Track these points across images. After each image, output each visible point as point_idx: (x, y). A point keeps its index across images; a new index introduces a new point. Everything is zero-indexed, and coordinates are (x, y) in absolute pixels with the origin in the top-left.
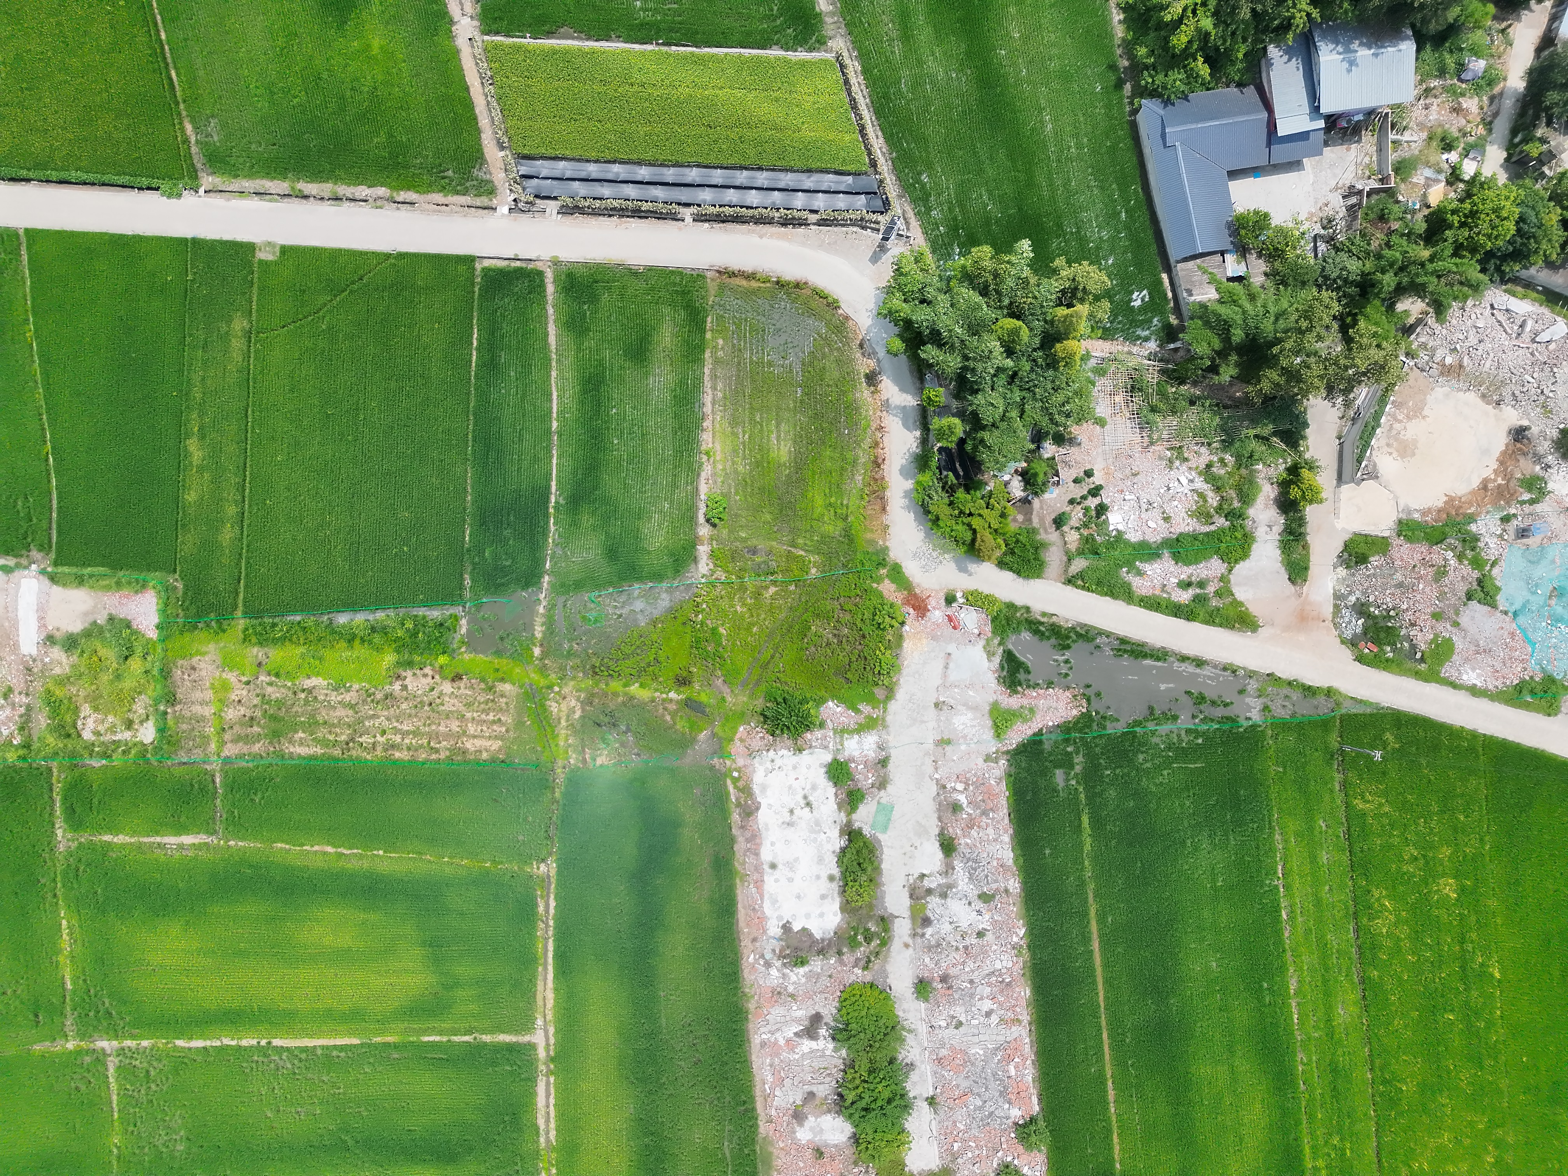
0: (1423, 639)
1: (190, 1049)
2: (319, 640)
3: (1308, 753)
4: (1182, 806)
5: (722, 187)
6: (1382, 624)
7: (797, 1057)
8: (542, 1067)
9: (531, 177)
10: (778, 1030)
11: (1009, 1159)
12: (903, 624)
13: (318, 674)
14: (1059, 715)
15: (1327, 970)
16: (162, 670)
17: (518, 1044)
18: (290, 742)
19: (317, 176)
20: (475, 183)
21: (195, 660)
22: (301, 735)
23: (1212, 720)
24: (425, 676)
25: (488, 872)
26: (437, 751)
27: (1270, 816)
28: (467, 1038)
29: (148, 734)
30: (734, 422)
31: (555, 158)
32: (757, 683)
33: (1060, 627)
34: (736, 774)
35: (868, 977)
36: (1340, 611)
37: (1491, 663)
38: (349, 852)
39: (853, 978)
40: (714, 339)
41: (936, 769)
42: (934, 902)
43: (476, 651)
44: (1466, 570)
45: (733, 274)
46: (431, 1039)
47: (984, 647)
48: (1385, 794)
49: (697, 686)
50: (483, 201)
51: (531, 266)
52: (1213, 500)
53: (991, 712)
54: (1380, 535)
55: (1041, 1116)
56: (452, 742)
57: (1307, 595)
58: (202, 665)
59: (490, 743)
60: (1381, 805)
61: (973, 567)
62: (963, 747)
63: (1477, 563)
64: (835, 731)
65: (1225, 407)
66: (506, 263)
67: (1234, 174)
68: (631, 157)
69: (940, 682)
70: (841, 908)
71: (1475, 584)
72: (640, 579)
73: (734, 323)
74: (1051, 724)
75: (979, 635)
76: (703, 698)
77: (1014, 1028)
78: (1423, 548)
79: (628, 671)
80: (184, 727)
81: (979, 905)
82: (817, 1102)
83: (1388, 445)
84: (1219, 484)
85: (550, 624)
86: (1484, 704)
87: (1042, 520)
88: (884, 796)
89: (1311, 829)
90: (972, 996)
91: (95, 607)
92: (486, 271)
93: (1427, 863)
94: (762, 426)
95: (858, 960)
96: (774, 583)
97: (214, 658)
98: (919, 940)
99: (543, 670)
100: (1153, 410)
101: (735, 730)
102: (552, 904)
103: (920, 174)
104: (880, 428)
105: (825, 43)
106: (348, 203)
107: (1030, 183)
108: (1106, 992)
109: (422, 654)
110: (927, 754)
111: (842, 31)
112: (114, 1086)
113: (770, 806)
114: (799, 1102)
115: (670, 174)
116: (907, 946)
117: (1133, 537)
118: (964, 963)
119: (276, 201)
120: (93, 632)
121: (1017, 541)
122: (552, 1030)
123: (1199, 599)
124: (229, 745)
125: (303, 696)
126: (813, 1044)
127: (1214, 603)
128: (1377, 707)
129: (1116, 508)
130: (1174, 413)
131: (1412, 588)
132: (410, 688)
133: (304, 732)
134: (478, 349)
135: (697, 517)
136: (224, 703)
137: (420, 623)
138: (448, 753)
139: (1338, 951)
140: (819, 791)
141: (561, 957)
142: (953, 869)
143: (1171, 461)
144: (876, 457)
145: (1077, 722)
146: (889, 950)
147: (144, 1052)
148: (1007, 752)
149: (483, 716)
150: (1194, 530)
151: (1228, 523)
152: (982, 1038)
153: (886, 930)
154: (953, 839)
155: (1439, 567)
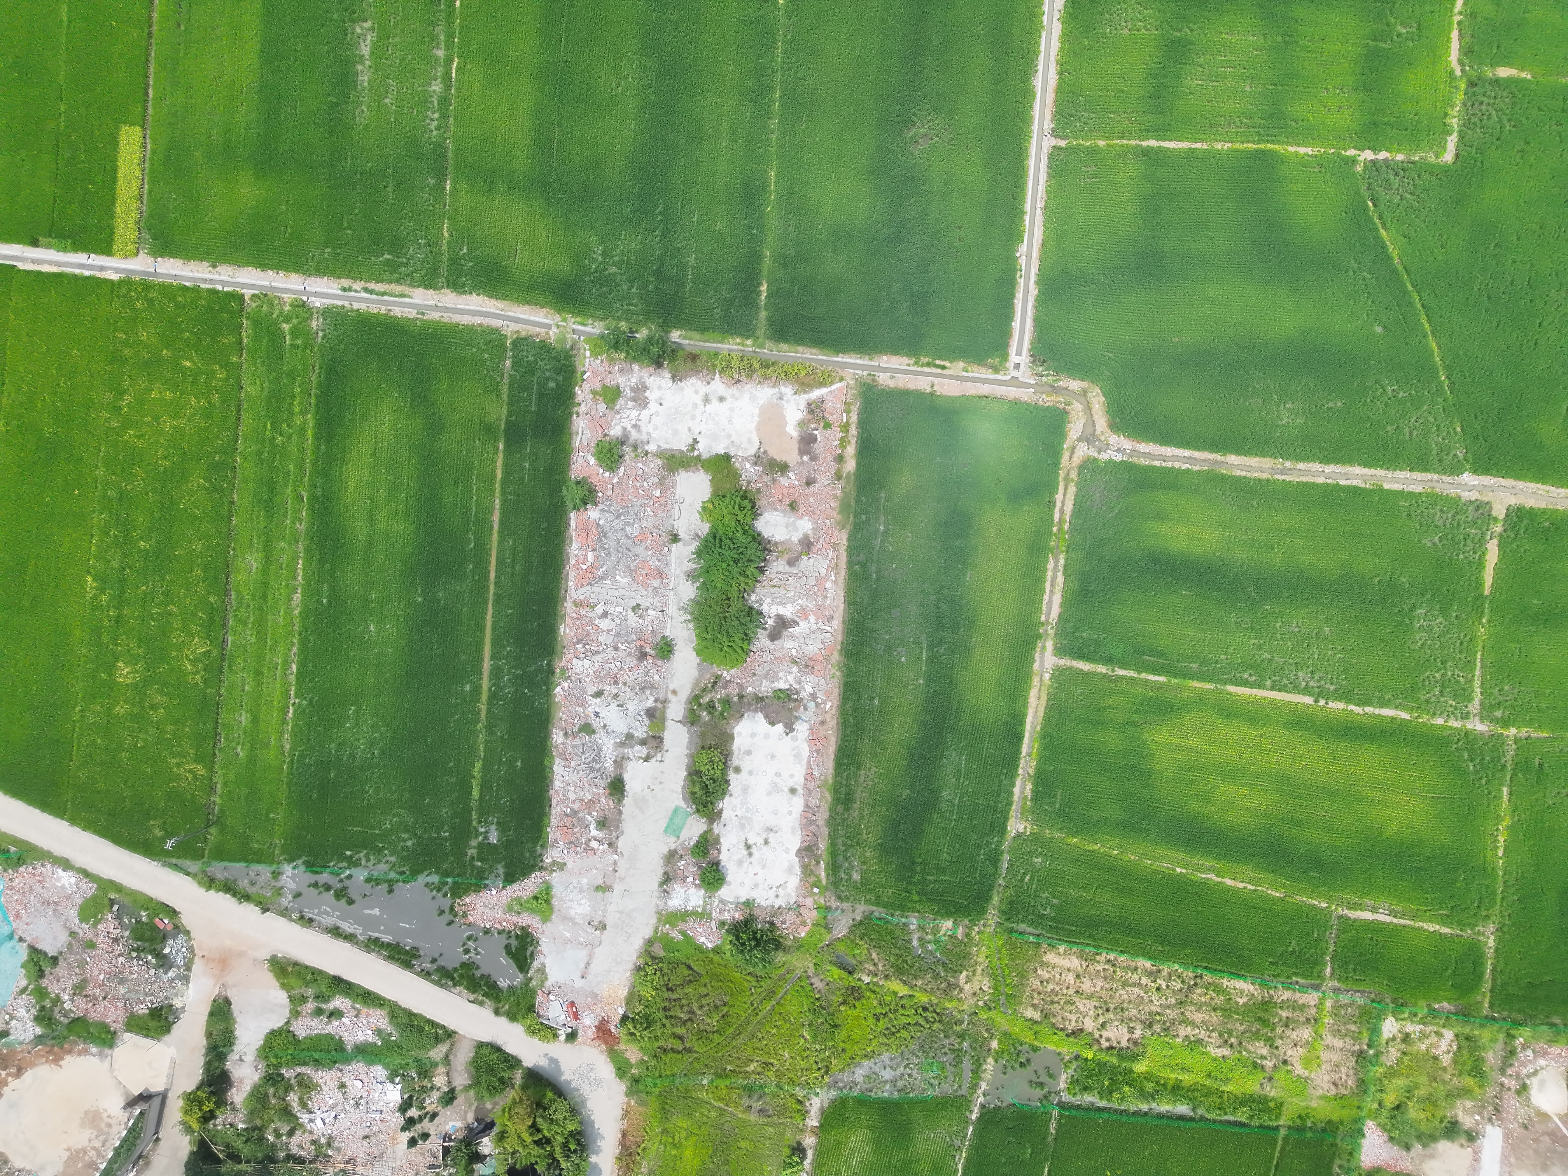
0: (109, 925)
1: (1397, 708)
2: (1208, 1093)
3: (242, 826)
4: (377, 790)
6: (147, 944)
7: (800, 601)
8: (1051, 632)
10: (814, 632)
11: (607, 474)
12: (624, 1019)
13: (1215, 1059)
14: (484, 900)
15: (261, 609)
16: (1365, 1092)
17: (1073, 658)
18: (1253, 995)
21: (1333, 1091)
22: (1241, 1001)
23: (332, 871)
24: (1108, 1040)
25: (1076, 833)
26: (1108, 961)
27: (291, 768)
28: (1121, 672)
29: (1389, 1027)
32: (780, 978)
33: (468, 988)
34: (816, 890)
35: (717, 669)
36: (185, 964)
37: (45, 891)
38: (1209, 876)
39: (733, 671)
41: (615, 863)
42: (640, 733)
44: (54, 989)
46: (1156, 678)
47: (546, 979)
48: (171, 776)
49: (841, 984)
53: (551, 910)
54: (133, 1035)
55: (569, 509)
56: (1092, 968)
57: (215, 986)
58: (1326, 1086)
59: (1055, 962)
60: (178, 765)
61: (543, 1063)
62: (585, 881)
63: (41, 993)
64: (709, 917)
69: (597, 950)
70: (733, 739)
71: (47, 973)
74: (494, 892)
75: (550, 993)
76: (836, 972)
77: (582, 597)
78: (94, 1016)
79: (907, 1012)
80: (1353, 1027)
81: (596, 723)
82: (786, 556)
83: (109, 1126)
84: (285, 1114)
85: (978, 1067)
86: (59, 850)
87: (467, 1101)
88: (672, 843)
89: (253, 749)
90: (618, 634)
91: (1422, 1162)
93: (141, 701)
95: (725, 687)
96: (746, 1076)
97: (1313, 1092)
98: (661, 696)
99: (991, 1026)
101: (810, 935)
102: (1016, 790)
109: (1107, 1063)
110: (622, 879)
112: (1477, 683)
113: (787, 851)
114: (804, 558)
116: (674, 692)
117: (380, 1071)
118: (621, 669)
120: (1427, 1138)
122: (1036, 666)
123: (324, 997)
124: (1313, 1003)
125: (1233, 1040)
126: (782, 611)
127: (310, 992)
128: (166, 864)
129: (392, 1105)
131: (110, 976)
132: (1126, 1030)
133: (1237, 1003)
135: (814, 1155)
136: (1311, 1046)
137: (1105, 1093)
138: (1098, 958)
139: (246, 623)
140: (736, 858)
141: (1017, 738)
142: (615, 762)
143: (329, 1145)
145: (466, 892)
146: (692, 692)
147: (1442, 713)
148: (541, 869)
149: (1057, 989)
150: (317, 1070)
151: (283, 1071)
152: (615, 593)
153: (692, 711)
154: (610, 794)
155: (80, 994)
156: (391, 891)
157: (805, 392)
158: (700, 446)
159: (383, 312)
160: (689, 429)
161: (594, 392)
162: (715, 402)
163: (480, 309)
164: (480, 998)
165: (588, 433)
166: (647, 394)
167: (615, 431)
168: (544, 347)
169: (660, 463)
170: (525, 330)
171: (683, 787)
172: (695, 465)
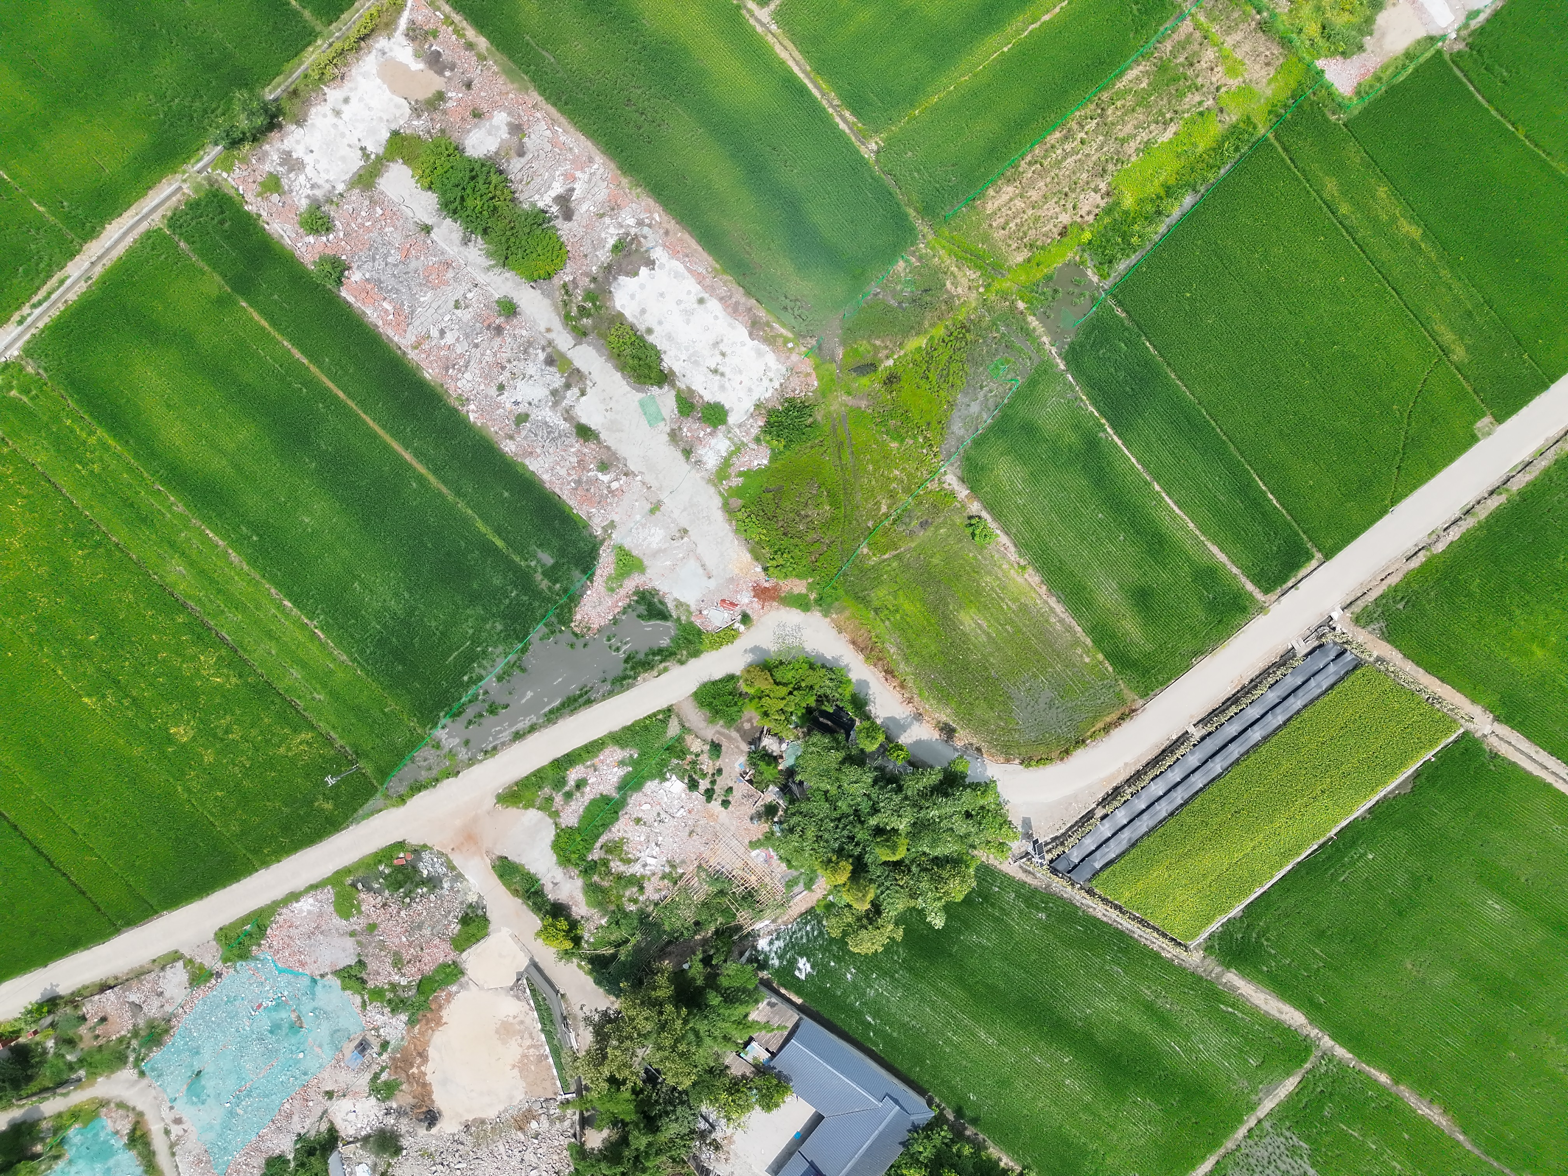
0: (368, 902)
2: (1192, 170)
3: (377, 740)
4: (436, 618)
5: (1188, 776)
6: (408, 885)
7: (557, 173)
9: (1338, 656)
10: (590, 180)
11: (331, 237)
12: (765, 569)
13: (1171, 142)
14: (588, 604)
15: (219, 591)
16: (1290, 42)
18: (1147, 71)
19: (1496, 517)
20: (1376, 615)
21: (1272, 72)
22: (1144, 85)
23: (470, 701)
24: (1089, 213)
25: (912, 106)
26: (1030, 164)
27: (363, 668)
30: (1024, 608)
31: (1332, 687)
32: (834, 428)
33: (646, 671)
34: (790, 345)
35: (557, 281)
36: (448, 868)
37: (301, 928)
38: (1030, 28)
39: (568, 270)
40: (1094, 658)
41: (644, 483)
42: (558, 381)
43: (1067, 265)
44: (381, 982)
45: (1122, 718)
47: (688, 606)
48: (293, 761)
49: (877, 386)
50: (1357, 608)
51: (1279, 591)
52: (616, 866)
53: (641, 562)
54: (468, 951)
55: (335, 290)
56: (1024, 180)
57: (483, 859)
58: (1263, 73)
59: (996, 205)
60: (289, 749)
61: (749, 658)
62: (638, 517)
63: (378, 994)
64: (744, 444)
65: (670, 943)
66: (1300, 576)
67: (817, 1119)
68: (1276, 737)
69: (698, 552)
70: (623, 315)
71: (365, 977)
72: (990, 429)
73: (1089, 683)
74: (589, 592)
75: (700, 612)
76: (865, 381)
77: (414, 339)
78: (428, 969)
79: (940, 350)
80: (1236, 15)
81: (522, 409)
83: (522, 1022)
84: (623, 882)
85: (1027, 333)
86: (278, 893)
87: (729, 738)
88: (664, 428)
89: (324, 685)
90: (467, 336)
91: (1381, 47)
92: (1309, 557)
93: (215, 736)
94: (1000, 624)
95: (576, 286)
96: (887, 515)
97: (1259, 86)
98: (543, 342)
99: (1004, 296)
100: (722, 893)
101: (820, 378)
102: (842, 126)
103: (1048, 916)
104: (910, 701)
105: (1205, 950)
106: (1457, 516)
107: (960, 981)
108: (368, 428)
109: (1105, 228)
110: (660, 489)
111: (1200, 970)
113: (743, 344)
114: (526, 140)
115: (1235, 751)
116: (549, 330)
117: (651, 786)
118: (495, 355)
119: (1511, 470)
120: (1367, 26)
121: (736, 704)
122: (759, 29)
123: (560, 783)
124: (1191, 30)
125: (1168, 116)
126: (553, 193)
127: (547, 790)
128: (356, 821)
129: (683, 795)
130: (705, 904)
131: (409, 932)
132: (1093, 194)
133: (1143, 89)
134: (1263, 493)
135: (989, 513)
136: (1223, 58)
137: (1128, 248)
138: (1021, 169)
139: (223, 611)
140: (716, 388)
141: (802, 91)
142: (565, 419)
143: (673, 867)
144: (894, 677)
145: (570, 611)
146: (559, 315)
148: (602, 542)
149: (1018, 221)
150: (610, 831)
151: (590, 858)
152: (431, 311)
153: (574, 329)
154: (585, 441)
155: (403, 965)
156: (523, 670)
157: (395, 30)
158: (370, 149)
159: (62, 309)
160: (350, 146)
161: (260, 194)
162: (345, 108)
163: (122, 231)
164: (662, 666)
165: (287, 226)
166: (295, 155)
167: (304, 204)
168: (194, 206)
169: (358, 191)
170: (166, 210)
171: (628, 383)
172: (382, 165)
